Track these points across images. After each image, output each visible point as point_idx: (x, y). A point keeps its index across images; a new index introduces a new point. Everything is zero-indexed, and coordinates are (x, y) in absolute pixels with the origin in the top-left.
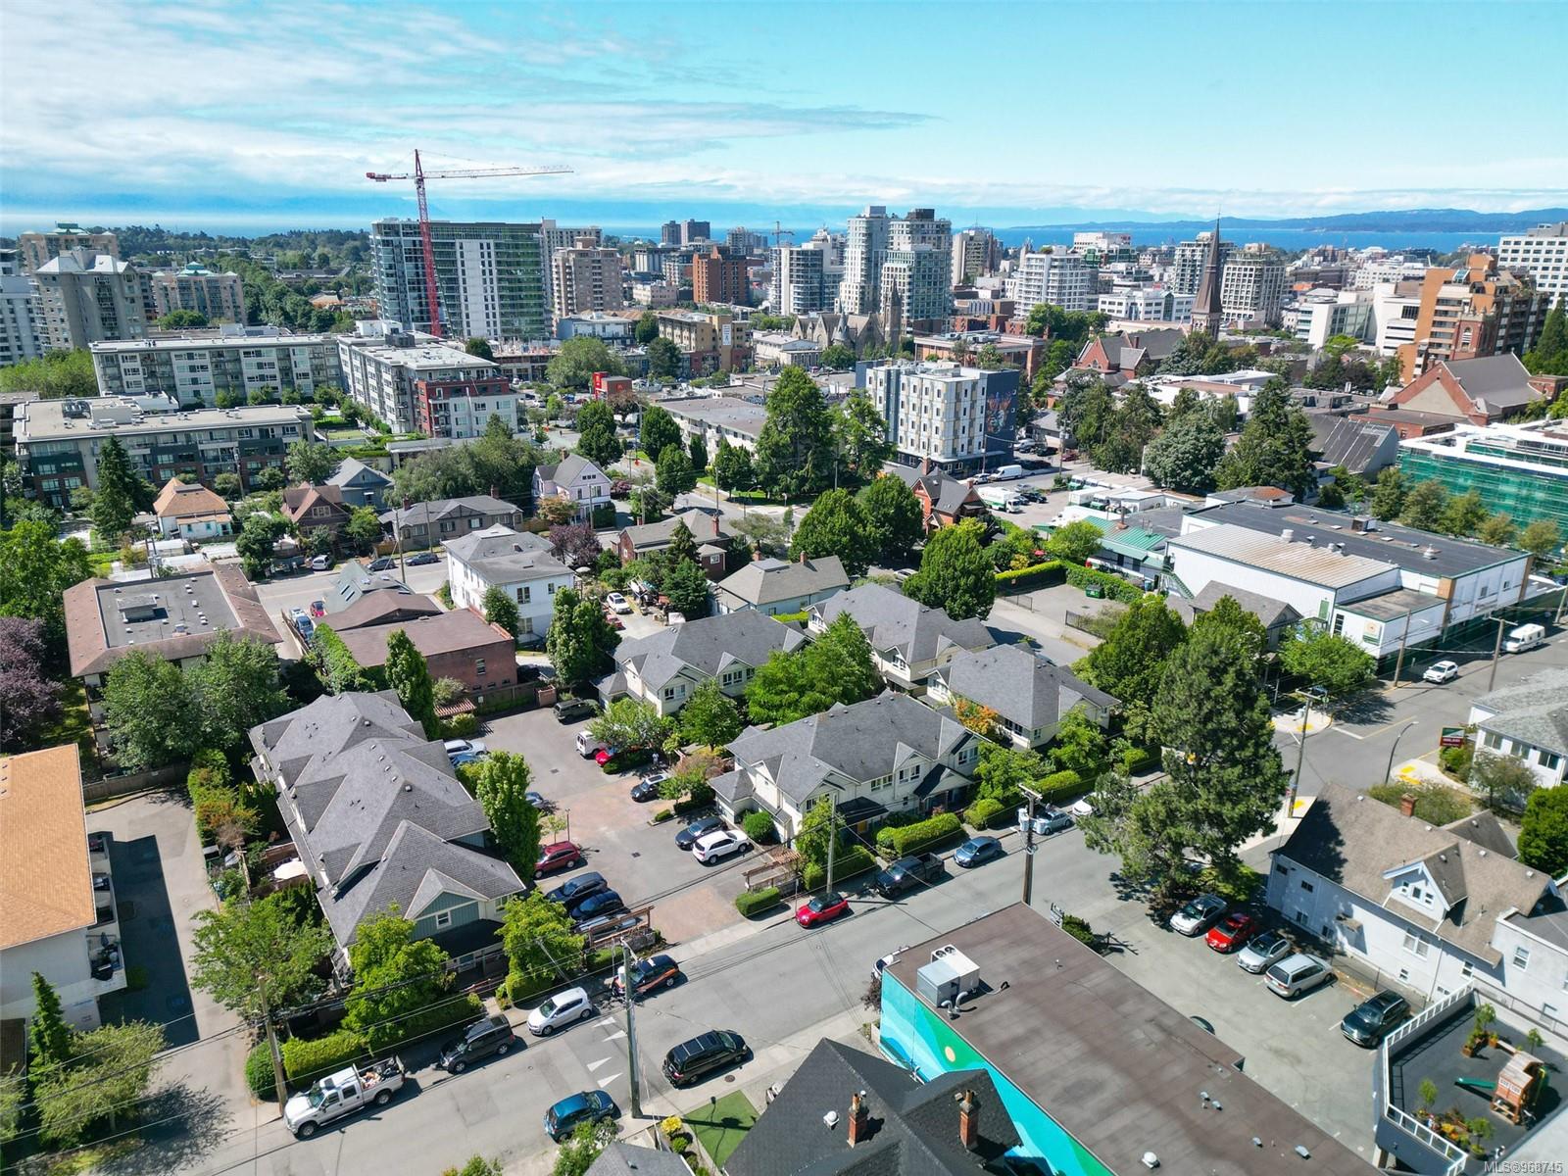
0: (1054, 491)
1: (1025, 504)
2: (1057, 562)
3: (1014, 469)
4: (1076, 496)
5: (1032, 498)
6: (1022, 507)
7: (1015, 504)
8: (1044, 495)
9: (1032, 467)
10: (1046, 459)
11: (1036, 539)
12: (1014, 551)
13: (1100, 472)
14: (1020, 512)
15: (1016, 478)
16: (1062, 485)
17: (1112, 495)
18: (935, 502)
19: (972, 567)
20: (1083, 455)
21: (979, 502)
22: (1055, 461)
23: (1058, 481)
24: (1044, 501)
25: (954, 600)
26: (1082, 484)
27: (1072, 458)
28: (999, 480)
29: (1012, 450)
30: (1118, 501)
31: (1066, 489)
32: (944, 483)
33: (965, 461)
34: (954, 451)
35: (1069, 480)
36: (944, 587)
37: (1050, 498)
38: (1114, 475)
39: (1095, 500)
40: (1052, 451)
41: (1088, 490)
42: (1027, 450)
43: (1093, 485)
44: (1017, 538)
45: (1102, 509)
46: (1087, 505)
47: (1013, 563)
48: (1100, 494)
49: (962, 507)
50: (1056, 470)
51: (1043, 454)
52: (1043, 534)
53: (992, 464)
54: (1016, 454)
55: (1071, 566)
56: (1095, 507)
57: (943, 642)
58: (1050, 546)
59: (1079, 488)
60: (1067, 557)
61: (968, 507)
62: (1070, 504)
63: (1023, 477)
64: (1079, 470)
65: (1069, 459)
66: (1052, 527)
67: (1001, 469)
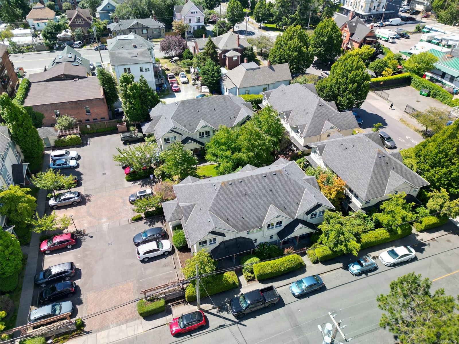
0: (415, 33)
1: (398, 39)
2: (408, 74)
3: (398, 20)
4: (425, 37)
5: (402, 36)
6: (396, 40)
7: (393, 38)
8: (409, 34)
9: (406, 20)
10: (414, 16)
11: (400, 59)
12: (386, 65)
13: (440, 24)
14: (395, 43)
15: (397, 25)
16: (419, 30)
17: (445, 37)
18: (352, 35)
19: (357, 78)
20: (433, 15)
21: (374, 37)
22: (418, 18)
23: (418, 28)
24: (408, 38)
25: (343, 97)
26: (430, 30)
27: (427, 16)
28: (388, 25)
29: (398, 11)
30: (447, 40)
31: (420, 32)
32: (359, 26)
33: (374, 15)
34: (370, 9)
35: (423, 28)
36: (339, 89)
37: (411, 36)
38: (448, 27)
39: (435, 39)
40: (418, 12)
41: (432, 34)
42: (405, 12)
43: (436, 31)
44: (389, 59)
45: (438, 44)
46: (430, 42)
47: (384, 73)
48: (438, 36)
49: (365, 39)
50: (418, 22)
51: (413, 14)
52: (404, 57)
53: (387, 17)
54: (400, 13)
55: (415, 77)
56: (433, 43)
57: (327, 125)
58: (406, 64)
59: (428, 32)
60: (414, 72)
61: (368, 39)
62: (421, 40)
63: (400, 25)
64: (430, 23)
65: (425, 17)
66: (410, 54)
67: (391, 20)
